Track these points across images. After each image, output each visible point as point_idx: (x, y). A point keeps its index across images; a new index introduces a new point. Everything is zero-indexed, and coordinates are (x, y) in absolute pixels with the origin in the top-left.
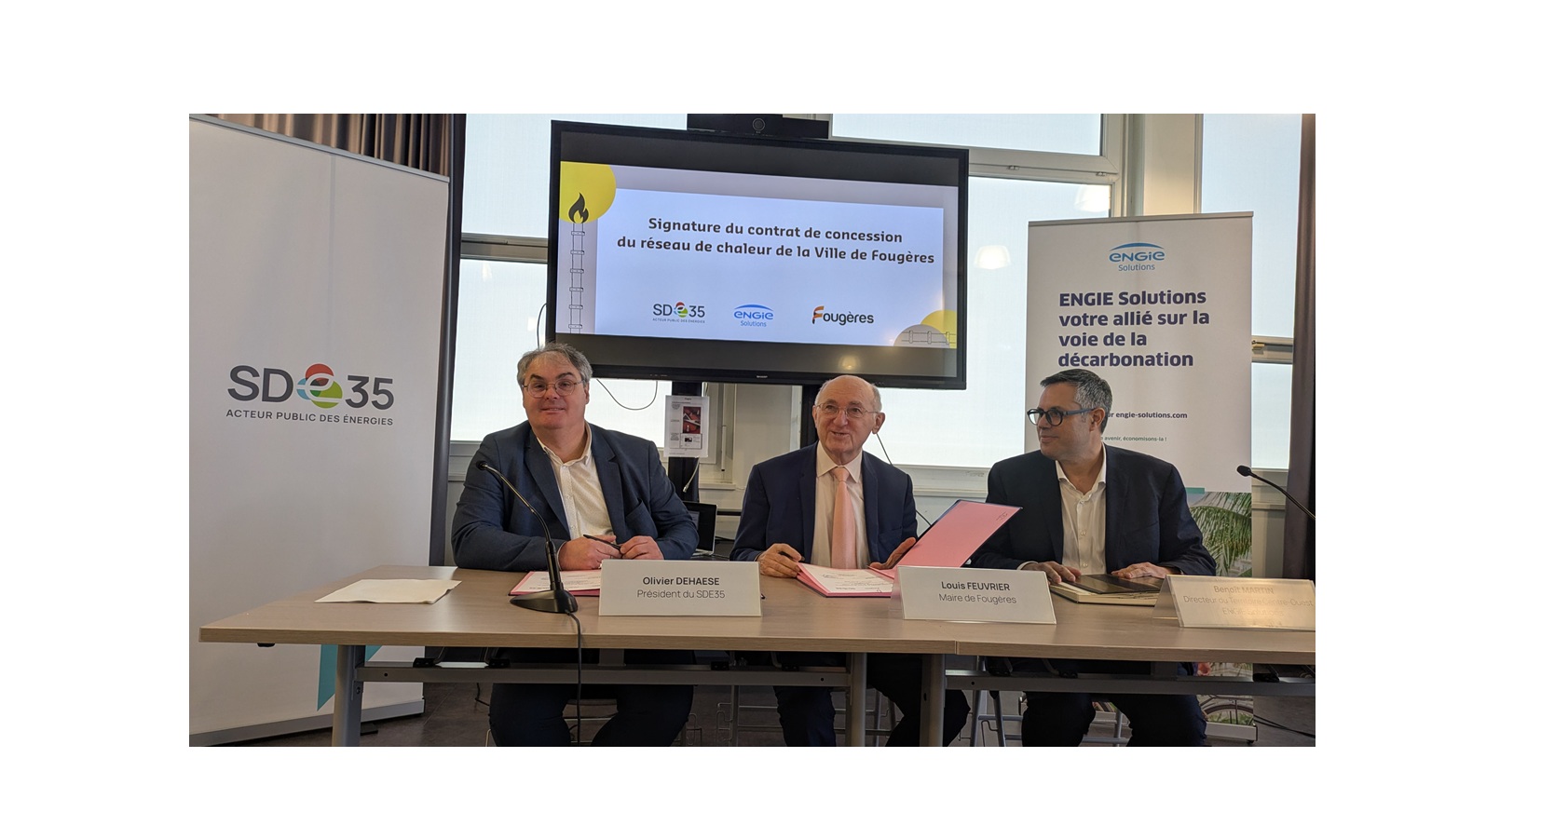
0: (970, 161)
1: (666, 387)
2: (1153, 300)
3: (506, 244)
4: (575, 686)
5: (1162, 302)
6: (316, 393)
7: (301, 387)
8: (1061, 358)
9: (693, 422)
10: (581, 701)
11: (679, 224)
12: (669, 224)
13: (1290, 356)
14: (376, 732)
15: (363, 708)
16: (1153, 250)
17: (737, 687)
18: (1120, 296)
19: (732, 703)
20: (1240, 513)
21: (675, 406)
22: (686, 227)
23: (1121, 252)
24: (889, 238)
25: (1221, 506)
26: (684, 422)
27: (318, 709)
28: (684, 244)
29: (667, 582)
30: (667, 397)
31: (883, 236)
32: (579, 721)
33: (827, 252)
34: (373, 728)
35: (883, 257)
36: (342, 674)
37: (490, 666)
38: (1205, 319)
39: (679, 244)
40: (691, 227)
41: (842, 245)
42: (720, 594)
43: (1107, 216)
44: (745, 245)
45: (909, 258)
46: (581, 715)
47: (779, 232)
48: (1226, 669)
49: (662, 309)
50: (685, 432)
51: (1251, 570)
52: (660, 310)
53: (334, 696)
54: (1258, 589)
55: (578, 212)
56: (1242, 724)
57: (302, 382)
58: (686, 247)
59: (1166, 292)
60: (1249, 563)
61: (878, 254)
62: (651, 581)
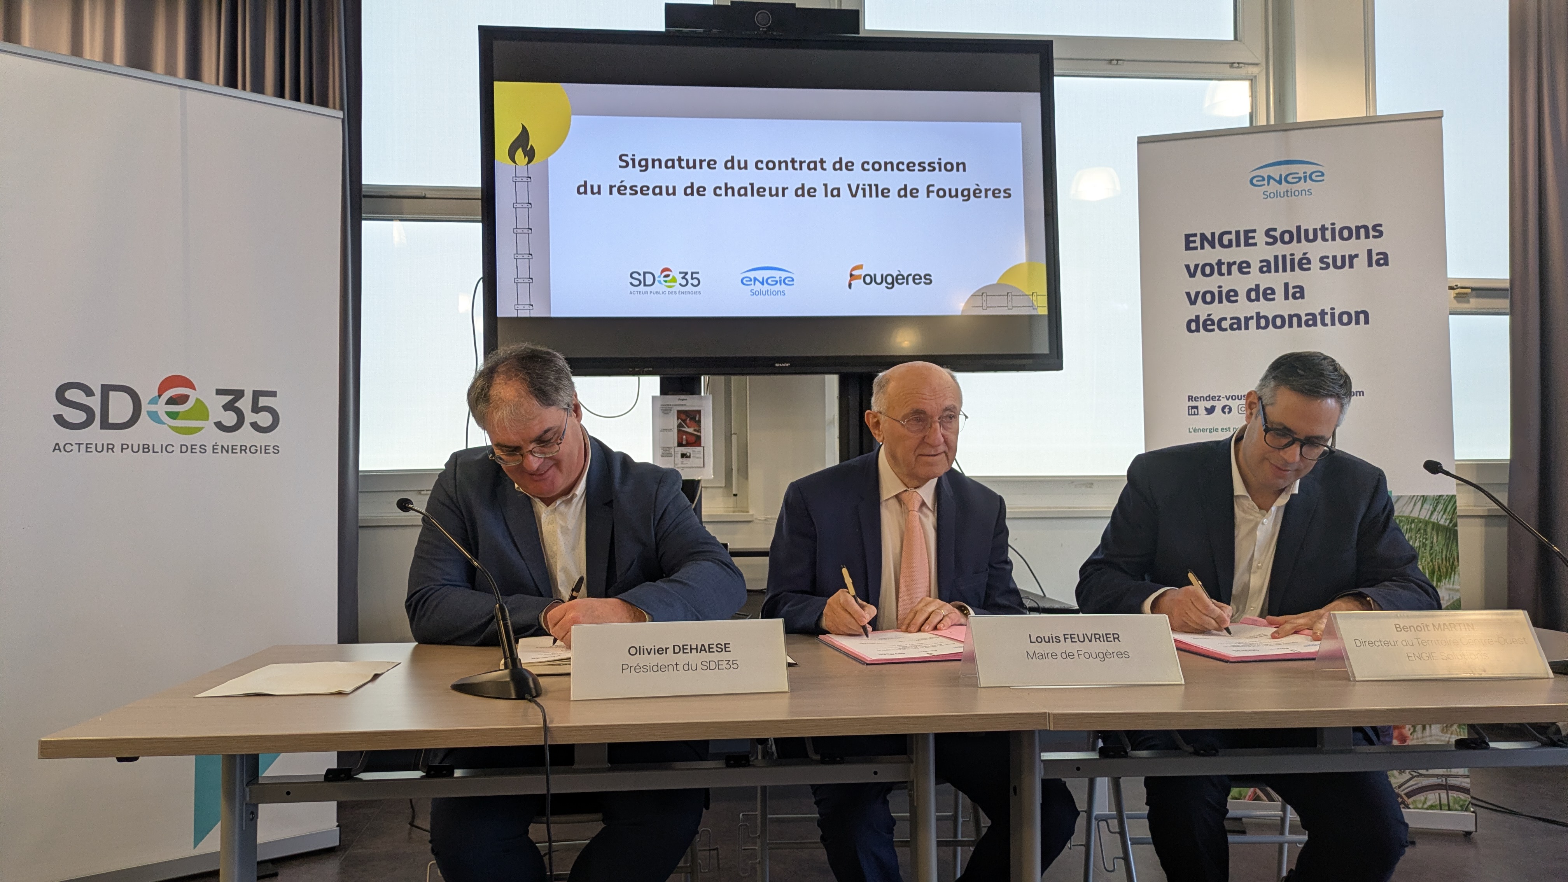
0: (1055, 56)
1: (652, 384)
2: (1311, 237)
3: (424, 198)
4: (543, 796)
5: (1324, 239)
6: (173, 415)
7: (153, 408)
8: (1189, 323)
9: (690, 430)
10: (552, 819)
11: (660, 161)
12: (646, 160)
13: (1505, 303)
14: (276, 875)
15: (259, 841)
16: (1309, 169)
17: (764, 788)
18: (1267, 233)
19: (758, 813)
20: (1442, 522)
21: (666, 410)
22: (670, 164)
23: (1265, 173)
24: (949, 167)
25: (1415, 514)
26: (679, 431)
27: (195, 847)
28: (667, 188)
29: (660, 651)
30: (654, 398)
31: (940, 164)
32: (550, 845)
33: (864, 190)
34: (271, 869)
35: (941, 193)
36: (230, 795)
37: (428, 776)
38: (1384, 259)
39: (661, 188)
40: (676, 163)
41: (883, 179)
42: (732, 664)
43: (1247, 125)
44: (752, 185)
45: (977, 193)
46: (553, 838)
47: (797, 165)
48: (1431, 736)
49: (641, 278)
50: (680, 444)
51: (1459, 600)
52: (639, 279)
53: (219, 823)
54: (1470, 625)
55: (520, 150)
56: (1456, 810)
57: (153, 401)
58: (671, 191)
59: (1328, 226)
60: (1458, 591)
61: (935, 189)
62: (639, 651)
